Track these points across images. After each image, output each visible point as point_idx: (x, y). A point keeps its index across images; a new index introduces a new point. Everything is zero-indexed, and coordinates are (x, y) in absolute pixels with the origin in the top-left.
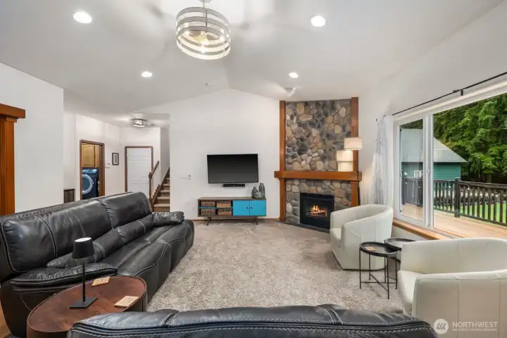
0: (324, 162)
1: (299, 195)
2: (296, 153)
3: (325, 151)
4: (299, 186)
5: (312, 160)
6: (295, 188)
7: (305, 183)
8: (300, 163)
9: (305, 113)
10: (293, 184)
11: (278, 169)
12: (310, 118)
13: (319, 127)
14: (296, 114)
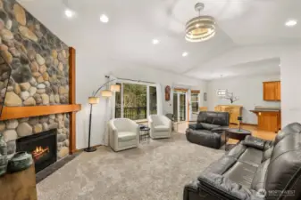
0: (49, 95)
1: (14, 143)
3: (51, 85)
4: (16, 129)
5: (36, 92)
8: (19, 95)
9: (26, 25)
10: (7, 129)
12: (36, 39)
13: (44, 56)
14: (12, 17)
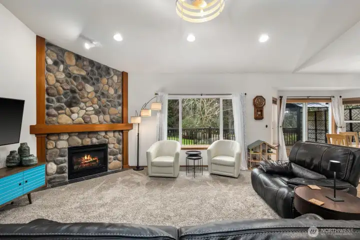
0: (98, 116)
1: (67, 150)
2: (63, 104)
3: (100, 107)
4: (67, 140)
5: (85, 114)
6: (62, 144)
7: (78, 136)
8: (70, 116)
9: (76, 65)
10: (59, 140)
11: (34, 123)
12: (84, 73)
13: (93, 84)
14: (63, 62)
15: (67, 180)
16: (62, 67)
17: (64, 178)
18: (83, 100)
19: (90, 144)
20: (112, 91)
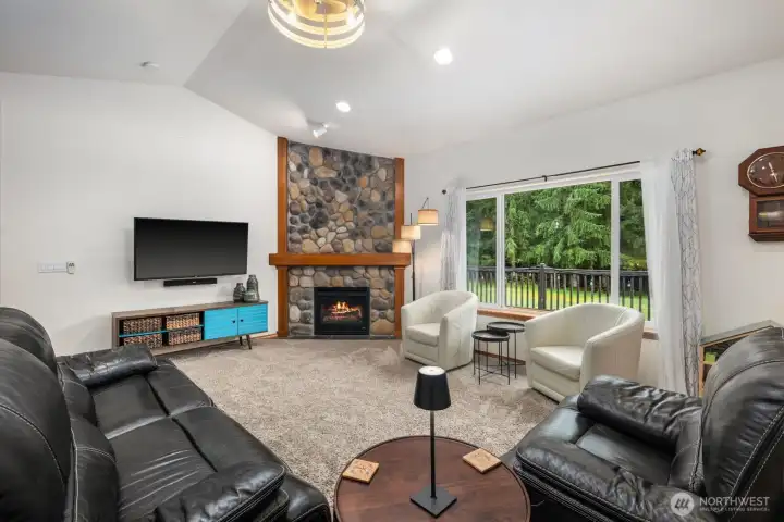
0: (355, 240)
1: (312, 291)
2: (308, 225)
3: (357, 225)
4: (313, 277)
5: (336, 237)
6: (307, 281)
7: (325, 272)
8: (315, 241)
9: (324, 165)
10: (303, 275)
11: (275, 251)
12: (333, 175)
13: (347, 189)
14: (307, 165)
15: (313, 335)
16: (306, 172)
17: (309, 330)
18: (333, 216)
19: (341, 285)
20: (376, 197)
